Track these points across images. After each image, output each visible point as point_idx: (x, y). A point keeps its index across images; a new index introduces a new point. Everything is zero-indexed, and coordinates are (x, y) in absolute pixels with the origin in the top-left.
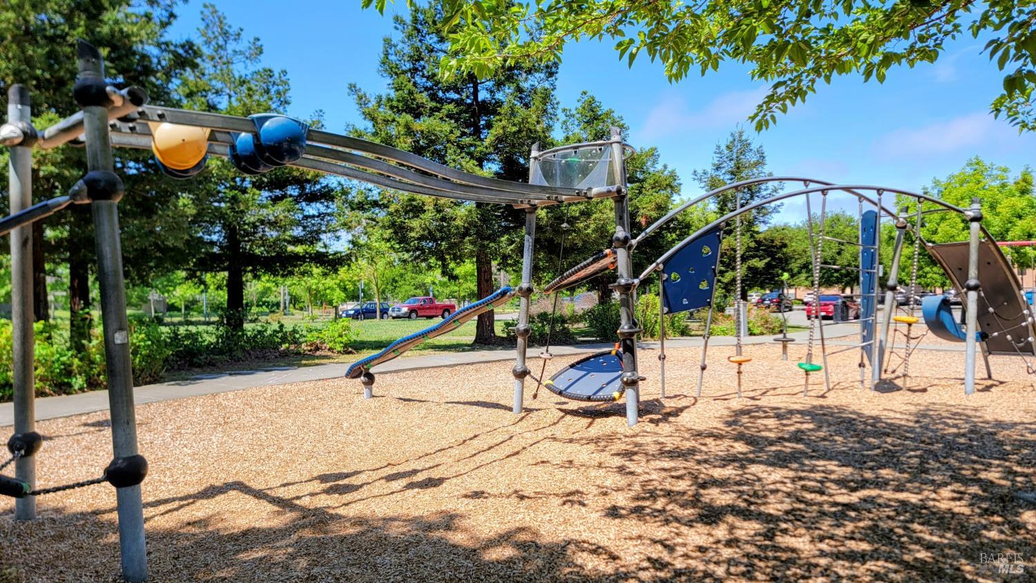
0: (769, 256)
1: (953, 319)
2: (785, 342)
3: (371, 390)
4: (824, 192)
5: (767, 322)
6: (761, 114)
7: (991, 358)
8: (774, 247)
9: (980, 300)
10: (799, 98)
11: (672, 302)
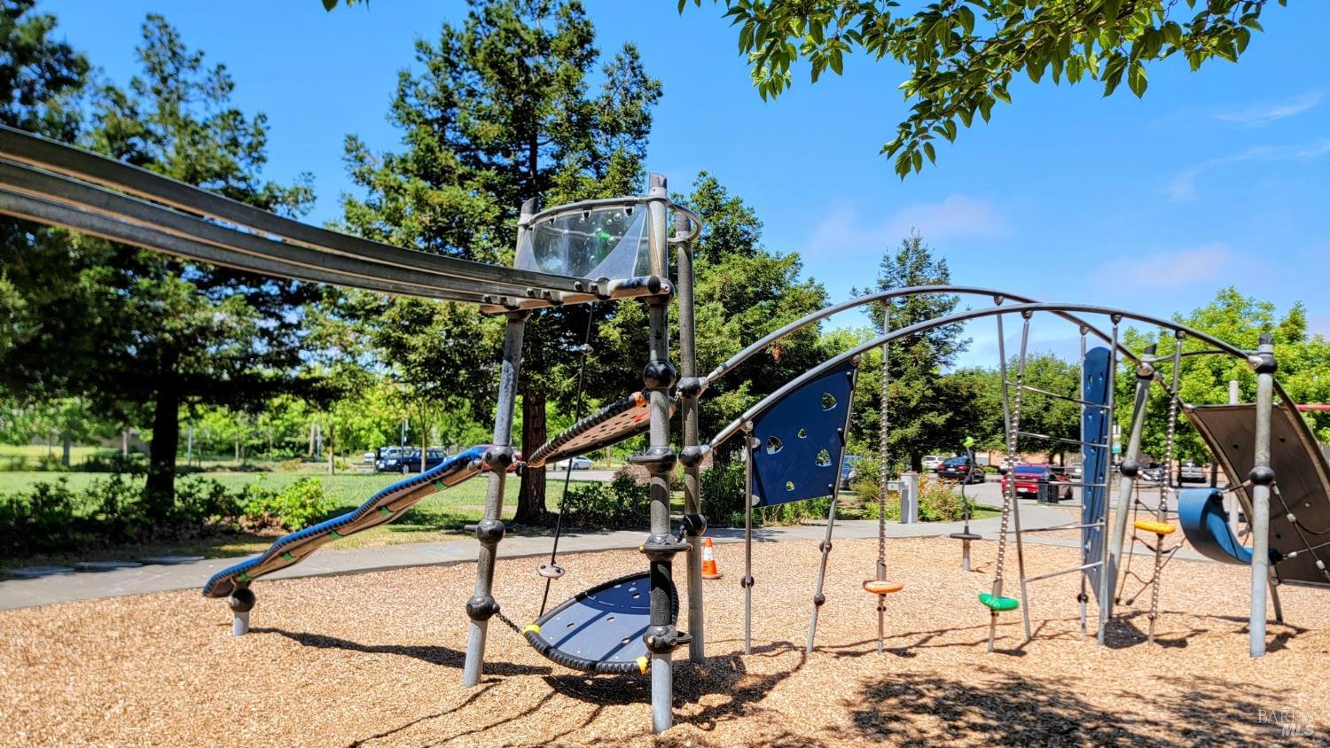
0: (951, 410)
1: (1228, 528)
2: (967, 538)
3: (246, 621)
4: (1026, 313)
5: (945, 502)
6: (907, 142)
7: (1281, 588)
8: (958, 397)
9: (1273, 499)
10: (978, 112)
11: (767, 487)
